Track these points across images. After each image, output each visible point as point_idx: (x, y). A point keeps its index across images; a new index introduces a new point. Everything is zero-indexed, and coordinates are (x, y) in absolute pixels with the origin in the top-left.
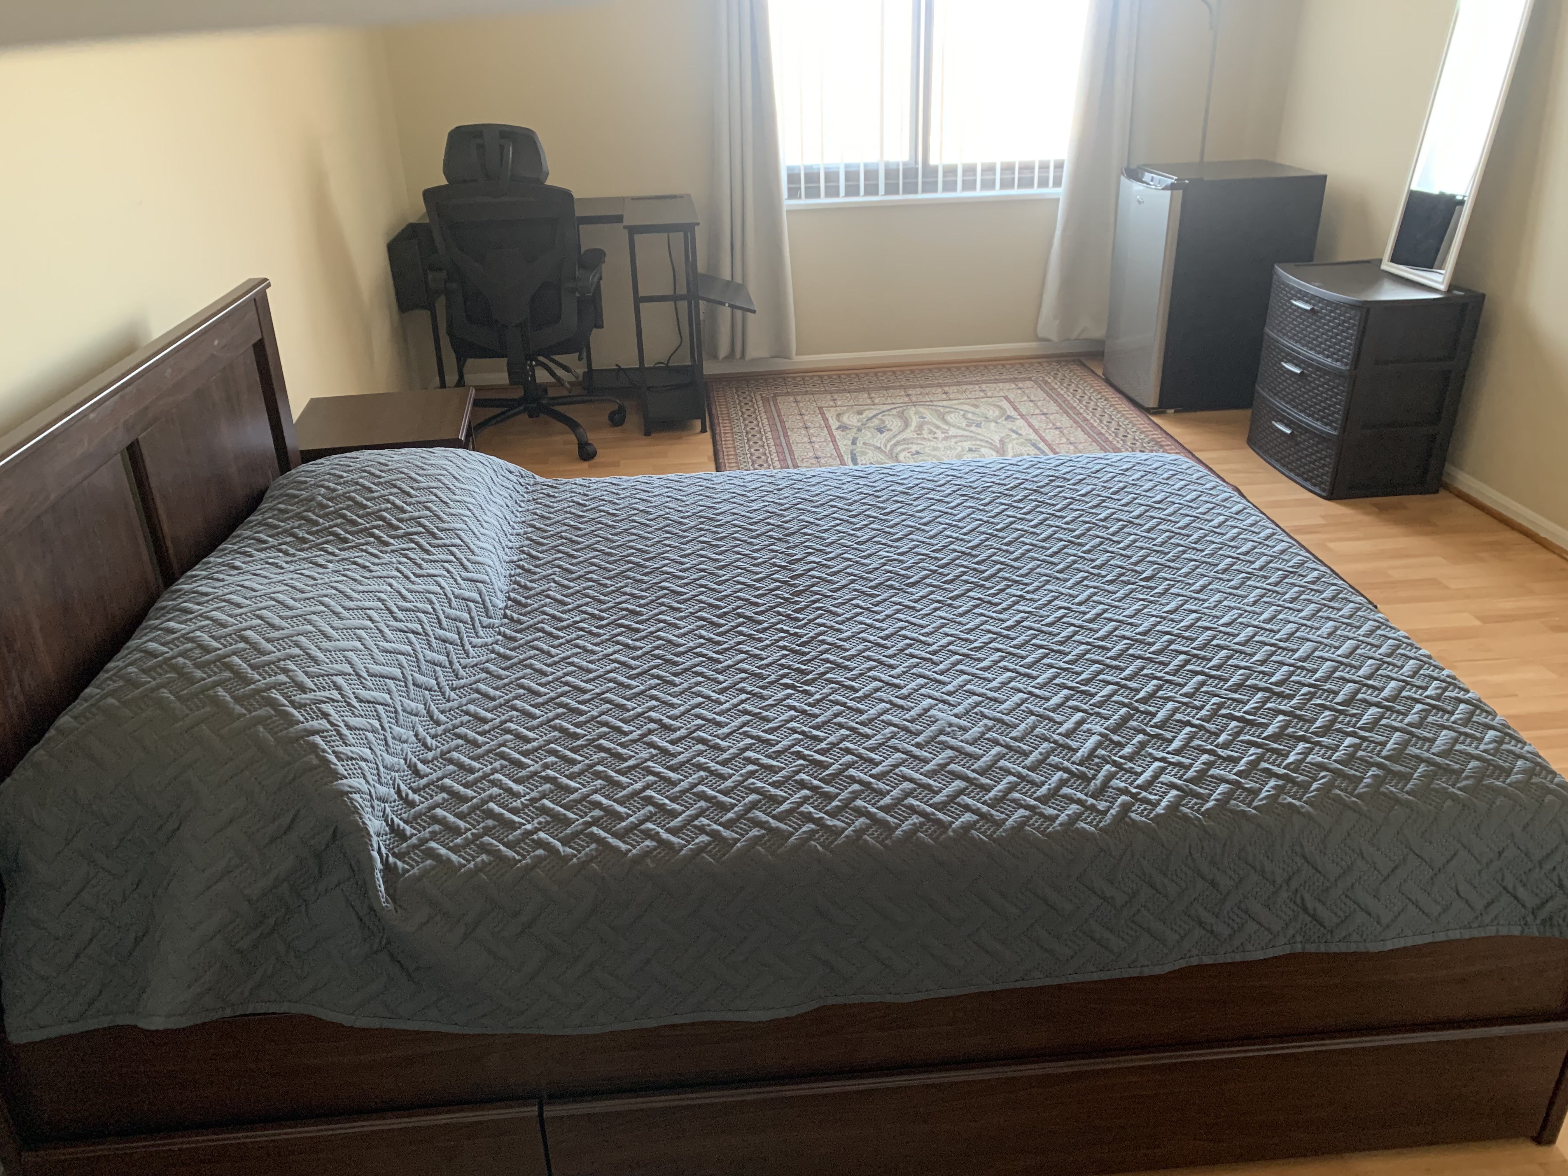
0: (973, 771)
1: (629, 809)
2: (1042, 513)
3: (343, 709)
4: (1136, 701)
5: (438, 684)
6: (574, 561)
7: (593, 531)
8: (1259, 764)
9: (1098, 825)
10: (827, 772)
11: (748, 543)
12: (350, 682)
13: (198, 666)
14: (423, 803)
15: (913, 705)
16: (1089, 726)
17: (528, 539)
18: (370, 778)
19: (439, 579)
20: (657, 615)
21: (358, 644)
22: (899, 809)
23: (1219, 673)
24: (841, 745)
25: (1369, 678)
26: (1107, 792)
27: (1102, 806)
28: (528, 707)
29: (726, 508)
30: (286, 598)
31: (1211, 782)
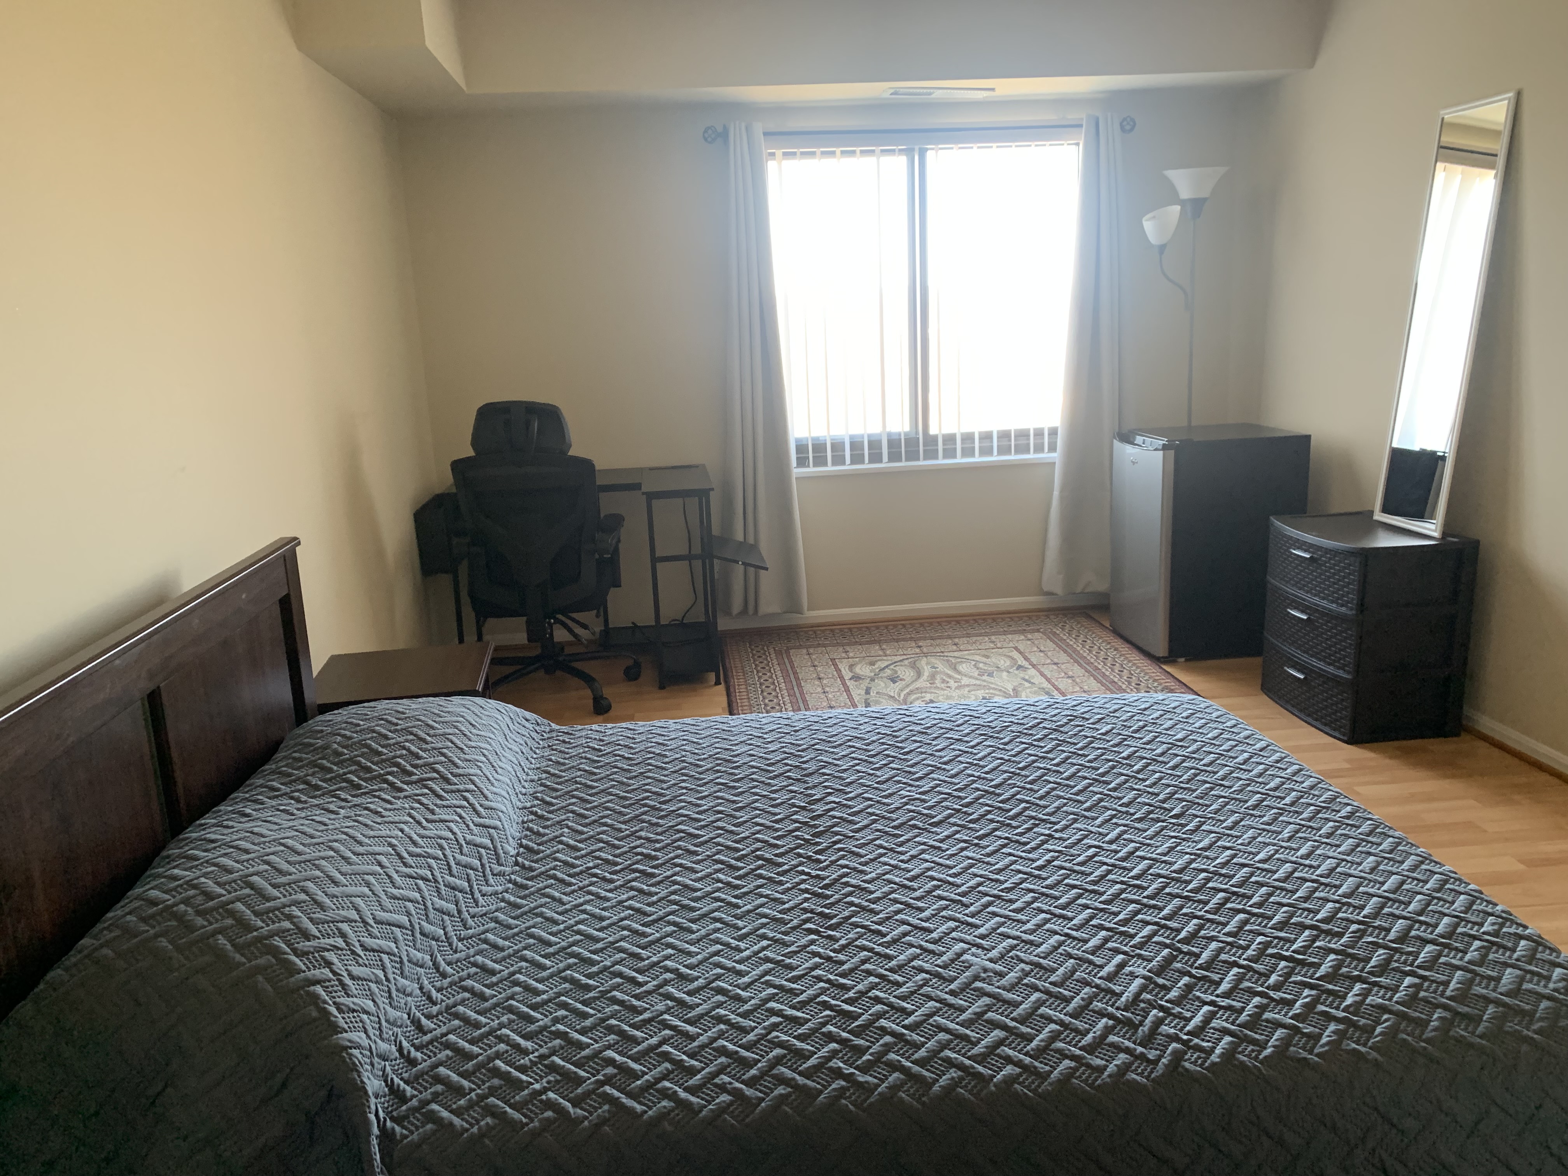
0: (1012, 1019)
1: (645, 1067)
2: (1064, 751)
3: (347, 957)
4: (1178, 942)
5: (445, 934)
6: (589, 806)
7: (608, 775)
8: (1315, 1007)
9: (1149, 1076)
10: (856, 1023)
11: (766, 784)
12: (356, 929)
13: (199, 913)
14: (425, 1061)
15: (944, 949)
16: (1131, 968)
17: (542, 785)
18: (371, 1032)
19: (452, 825)
20: (673, 859)
21: (366, 890)
22: (936, 1062)
23: (1261, 911)
24: (870, 994)
25: (1420, 914)
26: (1156, 1039)
27: (1152, 1055)
28: (538, 958)
29: (743, 750)
30: (295, 843)
31: (1266, 1027)
